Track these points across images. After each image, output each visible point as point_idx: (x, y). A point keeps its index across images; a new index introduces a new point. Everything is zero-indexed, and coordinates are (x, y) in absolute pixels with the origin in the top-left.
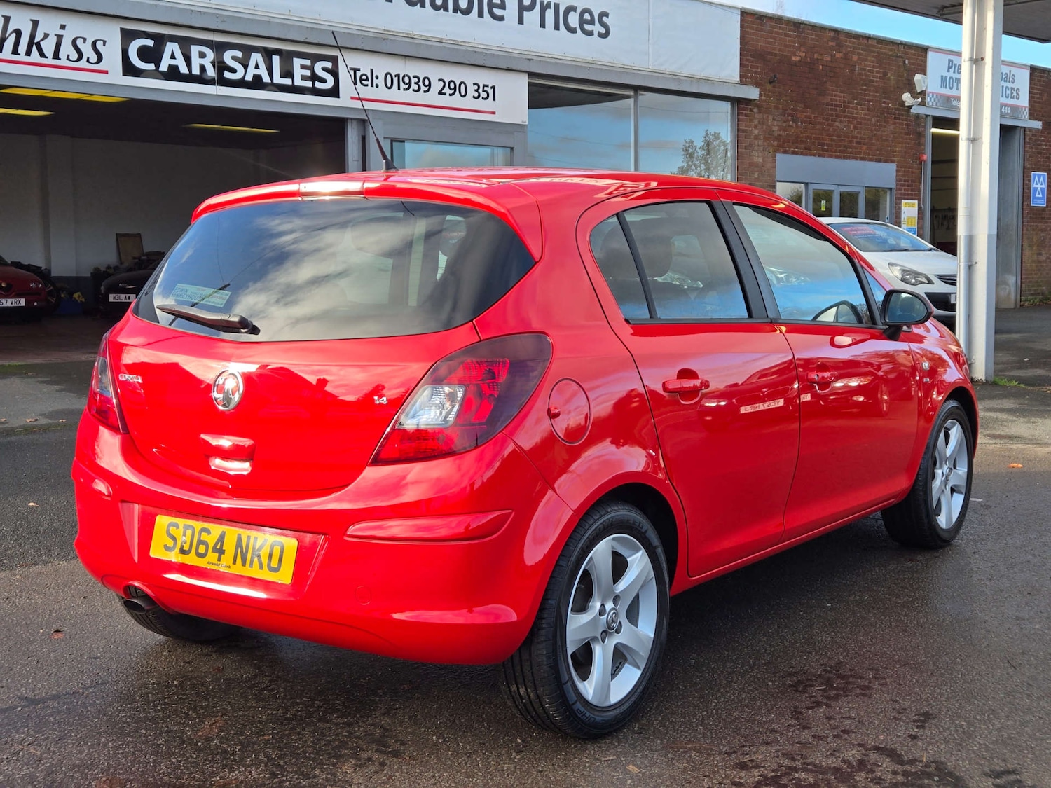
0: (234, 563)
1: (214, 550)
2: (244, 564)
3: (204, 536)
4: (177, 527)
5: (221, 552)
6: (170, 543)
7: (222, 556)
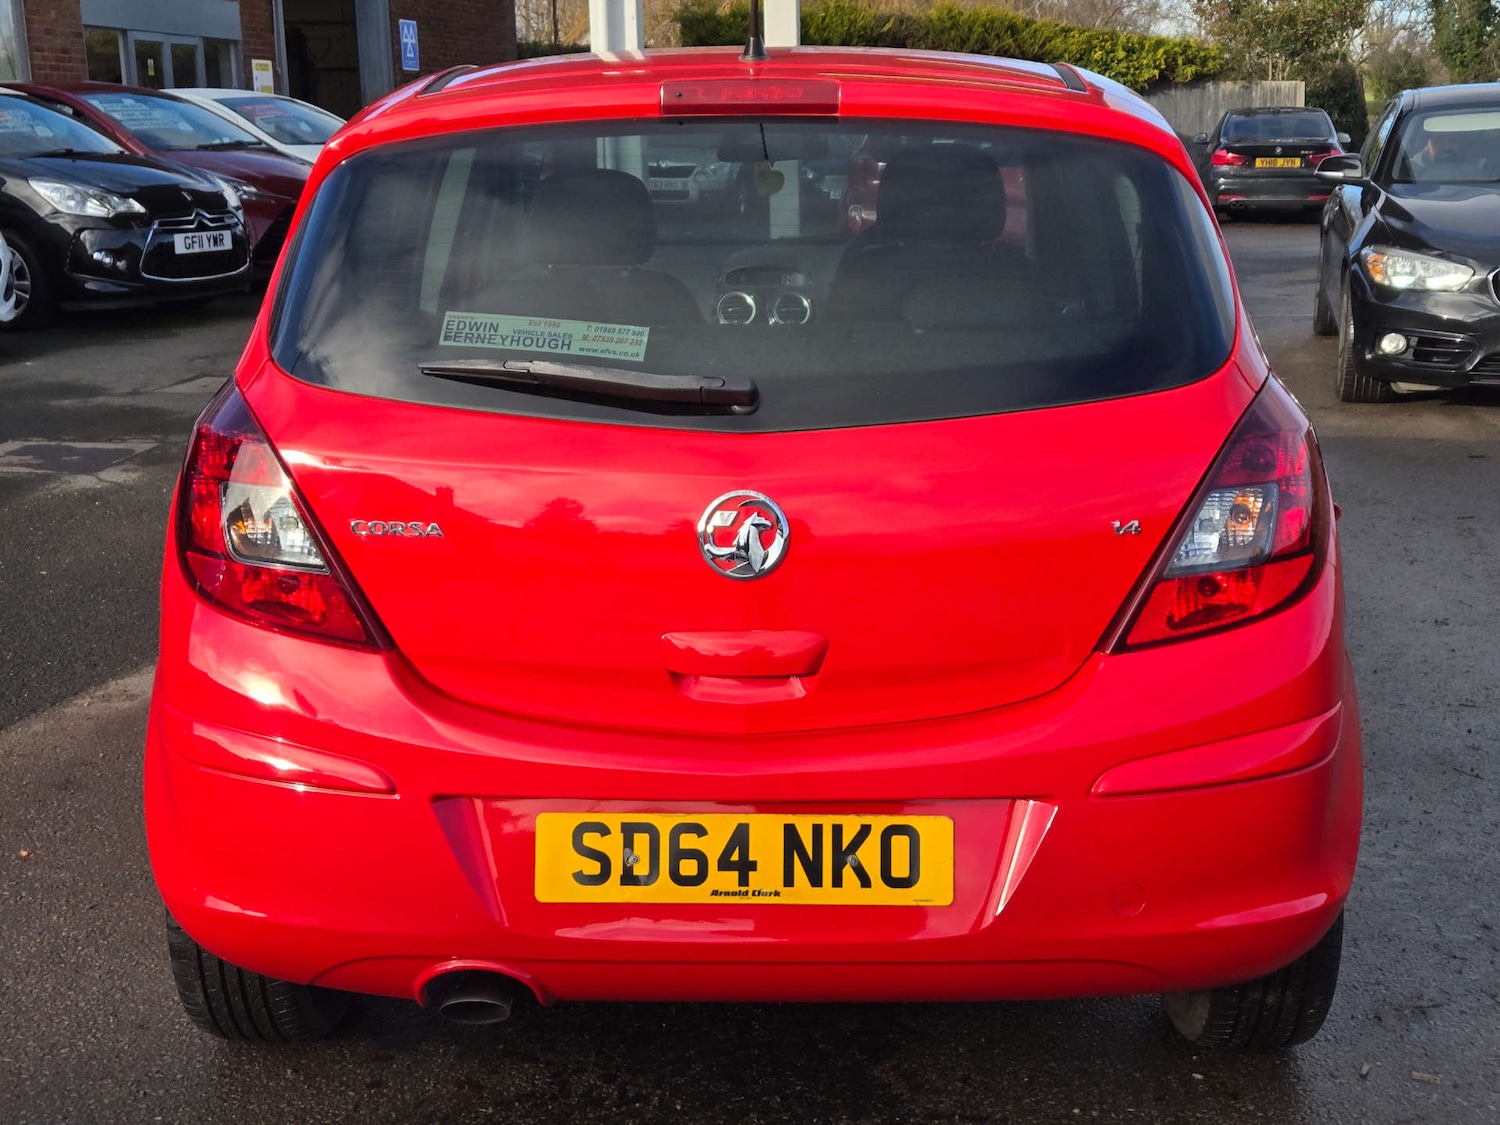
0: (789, 881)
1: (725, 864)
2: (816, 880)
3: (688, 841)
4: (604, 830)
5: (745, 867)
6: (594, 868)
7: (751, 873)
